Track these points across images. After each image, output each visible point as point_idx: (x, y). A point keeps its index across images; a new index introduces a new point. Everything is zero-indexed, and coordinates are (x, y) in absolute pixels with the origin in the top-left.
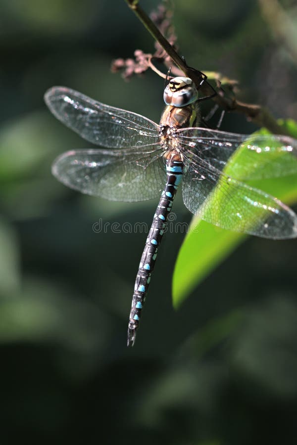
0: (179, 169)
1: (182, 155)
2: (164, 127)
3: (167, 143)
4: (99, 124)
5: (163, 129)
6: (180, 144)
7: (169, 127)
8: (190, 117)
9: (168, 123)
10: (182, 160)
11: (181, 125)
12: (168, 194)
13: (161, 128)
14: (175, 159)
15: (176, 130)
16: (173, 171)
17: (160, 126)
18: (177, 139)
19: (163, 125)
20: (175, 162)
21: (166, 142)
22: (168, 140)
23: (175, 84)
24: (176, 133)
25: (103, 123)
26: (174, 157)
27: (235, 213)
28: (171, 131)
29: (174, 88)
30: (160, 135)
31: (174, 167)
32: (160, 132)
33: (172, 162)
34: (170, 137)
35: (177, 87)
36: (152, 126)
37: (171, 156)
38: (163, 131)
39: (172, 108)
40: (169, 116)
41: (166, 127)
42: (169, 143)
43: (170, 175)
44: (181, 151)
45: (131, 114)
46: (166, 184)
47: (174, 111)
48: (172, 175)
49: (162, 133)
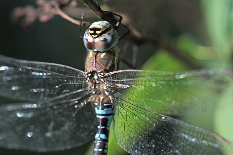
0: (110, 111)
1: (110, 97)
2: (91, 72)
3: (95, 88)
4: (17, 80)
5: (90, 75)
6: (109, 87)
7: (97, 72)
8: (114, 59)
9: (94, 69)
10: (112, 102)
11: (107, 68)
12: (103, 136)
13: (88, 74)
14: (105, 101)
15: (104, 75)
16: (104, 113)
17: (86, 73)
18: (105, 83)
19: (89, 71)
20: (105, 105)
21: (93, 87)
22: (95, 84)
23: (95, 29)
24: (105, 77)
25: (22, 79)
26: (103, 99)
27: (173, 150)
28: (99, 75)
29: (95, 34)
30: (87, 81)
31: (105, 109)
32: (87, 79)
33: (102, 105)
34: (97, 82)
35: (98, 32)
36: (77, 73)
37: (99, 99)
38: (90, 77)
39: (95, 53)
40: (95, 61)
41: (93, 73)
42: (97, 87)
43: (101, 117)
44: (110, 93)
45: (51, 66)
46: (99, 127)
47: (98, 55)
48: (103, 117)
49: (88, 79)
